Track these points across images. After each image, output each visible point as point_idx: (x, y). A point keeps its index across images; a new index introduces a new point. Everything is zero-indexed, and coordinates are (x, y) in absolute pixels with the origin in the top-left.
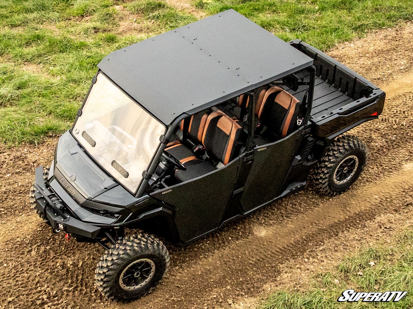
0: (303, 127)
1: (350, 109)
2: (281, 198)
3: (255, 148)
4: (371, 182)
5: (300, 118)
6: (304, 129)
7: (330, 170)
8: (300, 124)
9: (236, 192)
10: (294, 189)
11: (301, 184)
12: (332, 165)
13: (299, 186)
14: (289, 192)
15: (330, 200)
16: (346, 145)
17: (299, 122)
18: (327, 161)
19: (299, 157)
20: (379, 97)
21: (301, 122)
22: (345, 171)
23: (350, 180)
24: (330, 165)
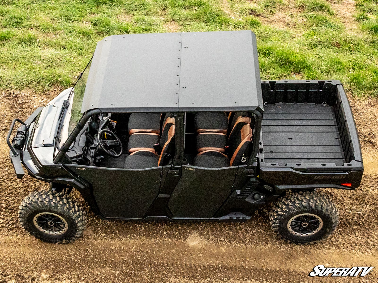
0: (246, 165)
1: (308, 168)
2: (219, 221)
3: (183, 165)
4: (340, 248)
5: (246, 156)
6: (247, 168)
7: (281, 218)
8: (244, 162)
9: (161, 196)
10: (235, 218)
11: (245, 216)
12: (284, 214)
13: (241, 218)
14: (228, 219)
15: (283, 245)
16: (305, 201)
17: (244, 159)
18: (280, 208)
19: (238, 192)
20: (353, 170)
21: (246, 160)
22: (304, 225)
23: (311, 236)
24: (281, 213)
